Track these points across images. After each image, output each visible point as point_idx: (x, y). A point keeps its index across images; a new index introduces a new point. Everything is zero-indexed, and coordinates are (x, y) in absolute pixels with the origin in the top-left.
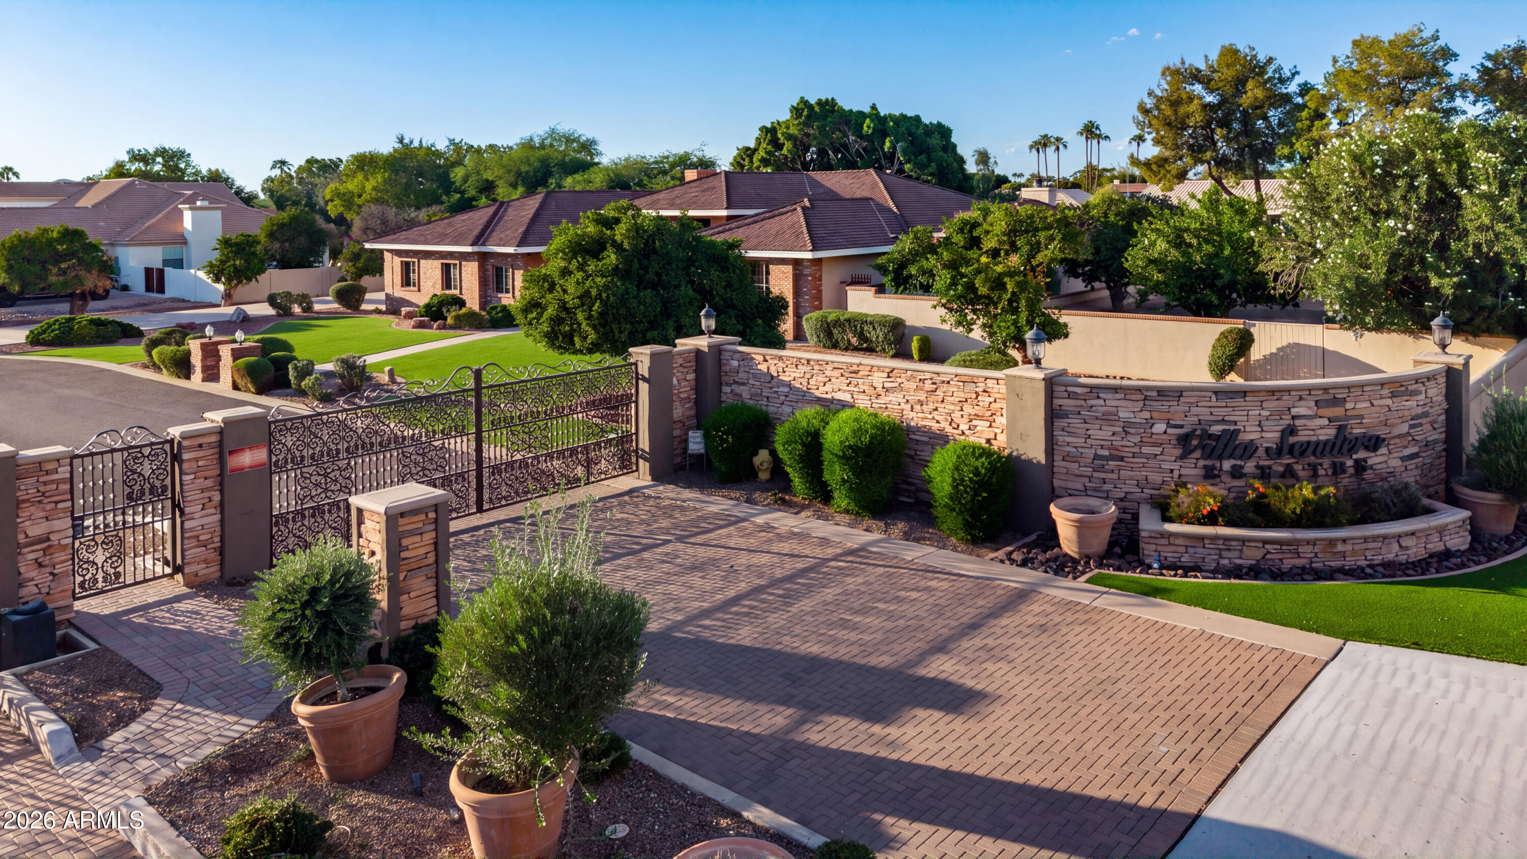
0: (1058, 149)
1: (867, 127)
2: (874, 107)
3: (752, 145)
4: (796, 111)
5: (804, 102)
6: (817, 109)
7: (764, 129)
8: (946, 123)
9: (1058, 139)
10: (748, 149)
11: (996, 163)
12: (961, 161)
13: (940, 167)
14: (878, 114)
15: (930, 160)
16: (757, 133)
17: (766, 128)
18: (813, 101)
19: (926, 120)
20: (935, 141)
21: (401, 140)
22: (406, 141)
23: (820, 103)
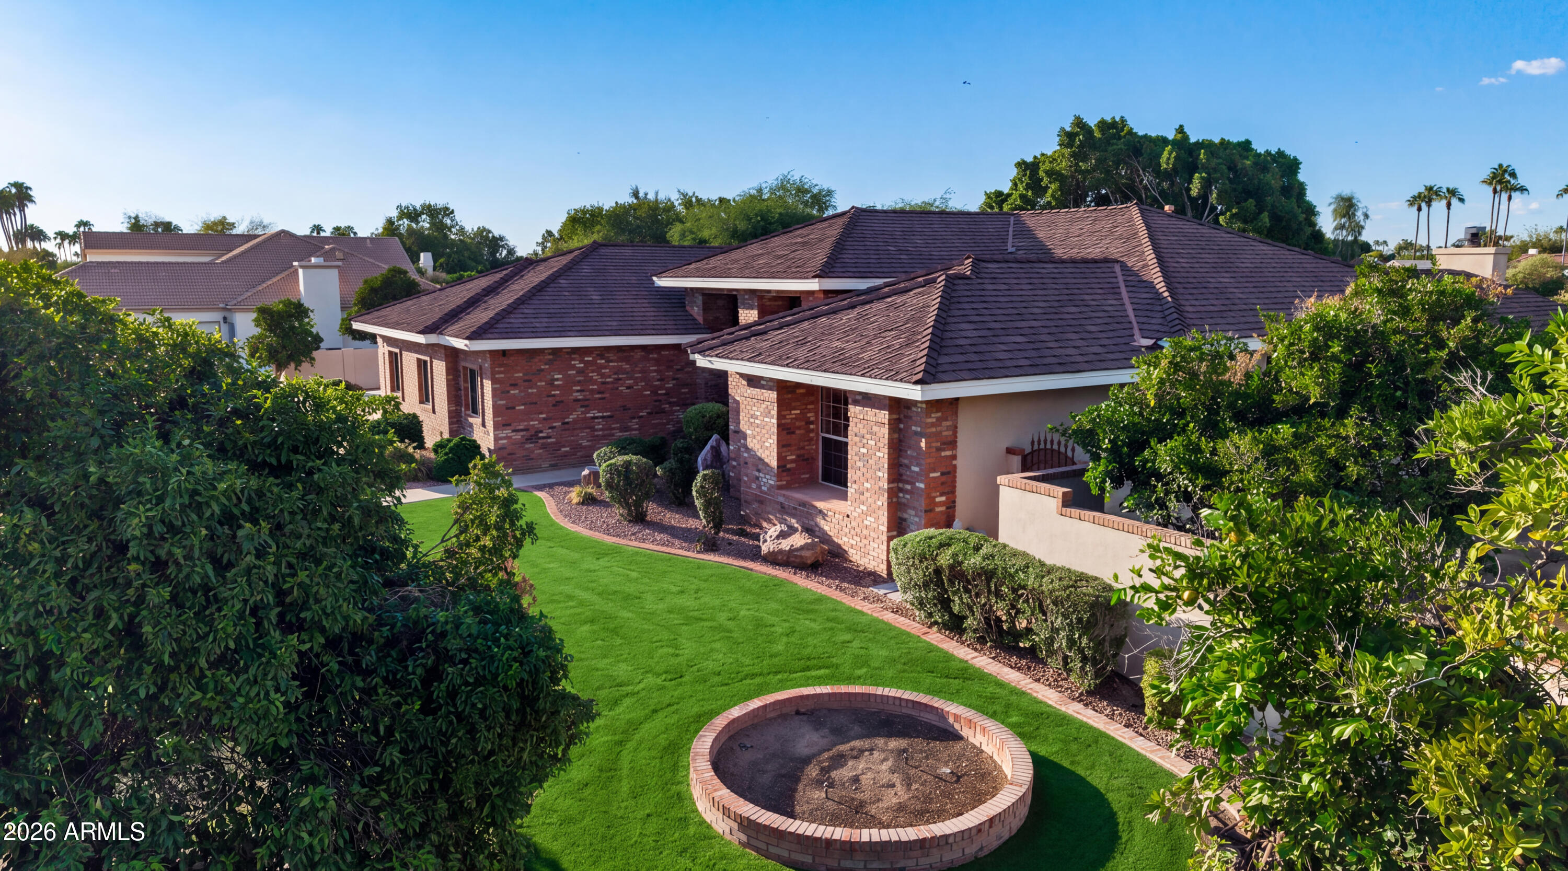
0: (1449, 205)
1: (1167, 158)
2: (1181, 130)
3: (1006, 191)
4: (1068, 138)
5: (1079, 123)
6: (1097, 134)
7: (1022, 165)
8: (1291, 152)
9: (1452, 192)
10: (999, 194)
11: (1366, 216)
12: (1310, 211)
13: (1276, 218)
14: (1186, 138)
15: (1260, 210)
16: (1014, 172)
17: (1024, 162)
18: (1092, 122)
19: (1260, 147)
20: (1274, 180)
21: (636, 194)
22: (641, 195)
23: (1103, 125)
